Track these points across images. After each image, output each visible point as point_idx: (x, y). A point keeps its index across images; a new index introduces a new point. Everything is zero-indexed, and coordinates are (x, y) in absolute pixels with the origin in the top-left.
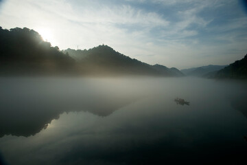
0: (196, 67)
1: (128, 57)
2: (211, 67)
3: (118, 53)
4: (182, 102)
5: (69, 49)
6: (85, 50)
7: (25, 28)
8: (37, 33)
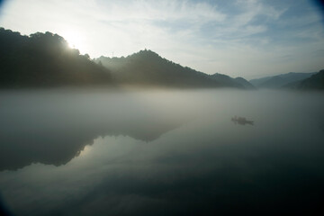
0: (271, 76)
1: (178, 65)
2: (292, 75)
3: (165, 60)
4: (242, 121)
5: (102, 57)
6: (123, 57)
7: (47, 33)
8: (61, 38)
